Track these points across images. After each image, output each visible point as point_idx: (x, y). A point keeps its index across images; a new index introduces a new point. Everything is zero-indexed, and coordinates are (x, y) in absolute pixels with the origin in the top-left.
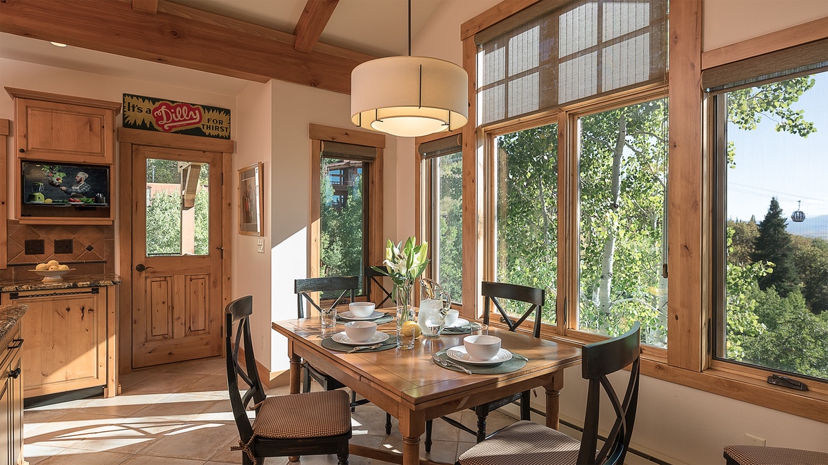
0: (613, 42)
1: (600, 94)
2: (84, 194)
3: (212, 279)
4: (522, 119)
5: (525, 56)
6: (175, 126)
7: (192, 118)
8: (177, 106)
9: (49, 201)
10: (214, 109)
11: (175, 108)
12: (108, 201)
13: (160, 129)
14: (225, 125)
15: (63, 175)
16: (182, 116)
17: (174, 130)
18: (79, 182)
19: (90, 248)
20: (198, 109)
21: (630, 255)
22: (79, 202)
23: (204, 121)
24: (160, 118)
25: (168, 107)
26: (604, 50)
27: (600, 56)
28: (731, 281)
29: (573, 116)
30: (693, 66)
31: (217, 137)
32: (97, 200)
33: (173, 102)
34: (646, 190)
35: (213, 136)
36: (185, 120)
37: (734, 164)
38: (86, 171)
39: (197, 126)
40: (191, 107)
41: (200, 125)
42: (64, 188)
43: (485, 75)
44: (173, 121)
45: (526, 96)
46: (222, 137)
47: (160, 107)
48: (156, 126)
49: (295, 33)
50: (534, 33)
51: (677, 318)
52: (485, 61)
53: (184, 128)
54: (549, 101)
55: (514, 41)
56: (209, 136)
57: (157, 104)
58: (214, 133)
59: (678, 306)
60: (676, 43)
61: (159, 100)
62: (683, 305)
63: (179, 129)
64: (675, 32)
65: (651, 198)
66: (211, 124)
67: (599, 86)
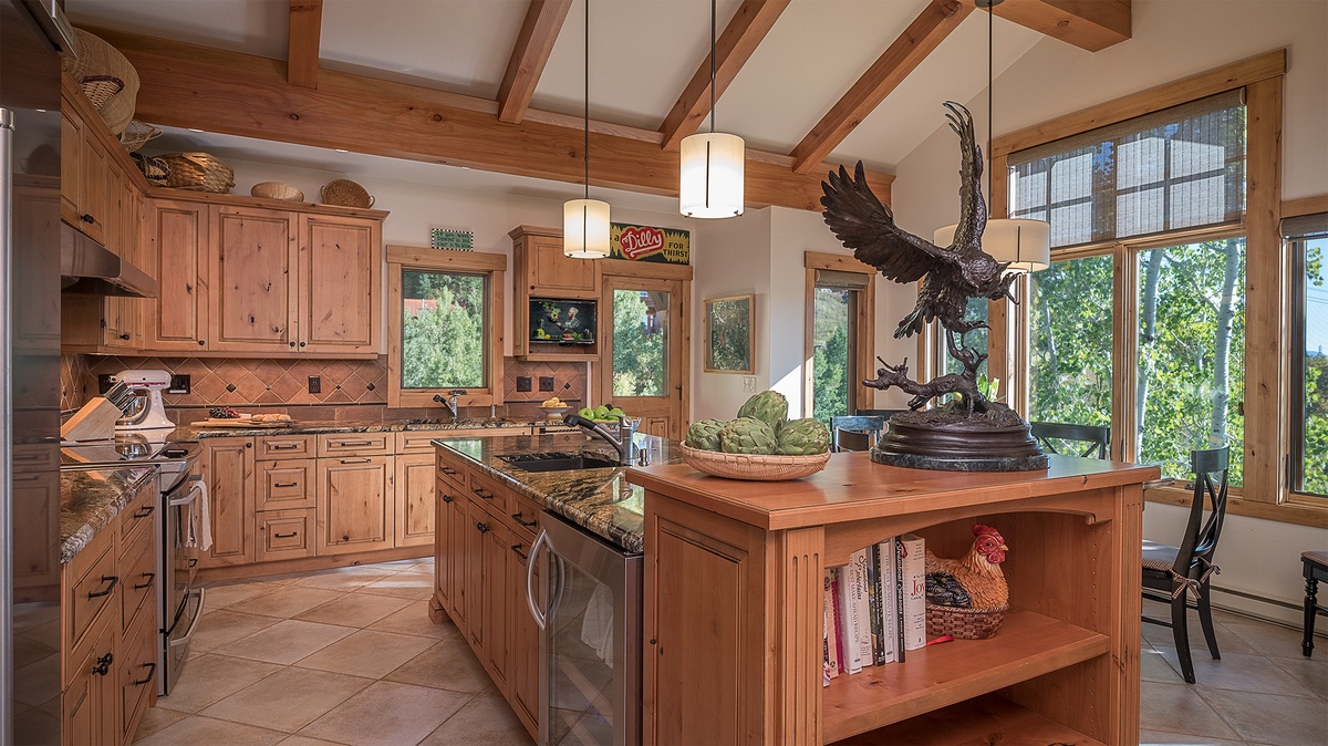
0: (1182, 180)
1: (1166, 231)
2: (575, 330)
3: (671, 422)
4: (1067, 250)
5: (1073, 183)
6: (639, 253)
7: (655, 244)
8: (641, 231)
9: (548, 336)
10: (675, 231)
11: (639, 233)
12: (595, 337)
13: (627, 257)
14: (685, 249)
15: (558, 311)
16: (646, 242)
17: (638, 257)
18: (571, 318)
19: (567, 386)
20: (660, 233)
21: (1167, 404)
22: (570, 338)
23: (666, 247)
24: (626, 245)
25: (634, 233)
26: (1172, 187)
27: (1167, 194)
28: (1315, 438)
29: (1133, 249)
30: (1272, 213)
31: (678, 263)
32: (585, 336)
33: (638, 227)
34: (1189, 316)
35: (674, 263)
36: (649, 246)
37: (1321, 279)
38: (576, 306)
39: (659, 251)
40: (654, 231)
41: (661, 251)
42: (559, 324)
43: (1019, 199)
44: (638, 248)
45: (1074, 226)
46: (682, 263)
47: (628, 231)
48: (623, 255)
49: (794, 153)
50: (1086, 160)
51: (1253, 454)
52: (1019, 185)
53: (647, 255)
54: (1105, 235)
55: (1059, 167)
56: (671, 262)
57: (625, 230)
58: (675, 258)
59: (1255, 442)
60: (1253, 189)
61: (626, 225)
62: (1259, 441)
63: (643, 256)
64: (1252, 180)
65: (1194, 326)
66: (672, 248)
67: (1166, 222)
